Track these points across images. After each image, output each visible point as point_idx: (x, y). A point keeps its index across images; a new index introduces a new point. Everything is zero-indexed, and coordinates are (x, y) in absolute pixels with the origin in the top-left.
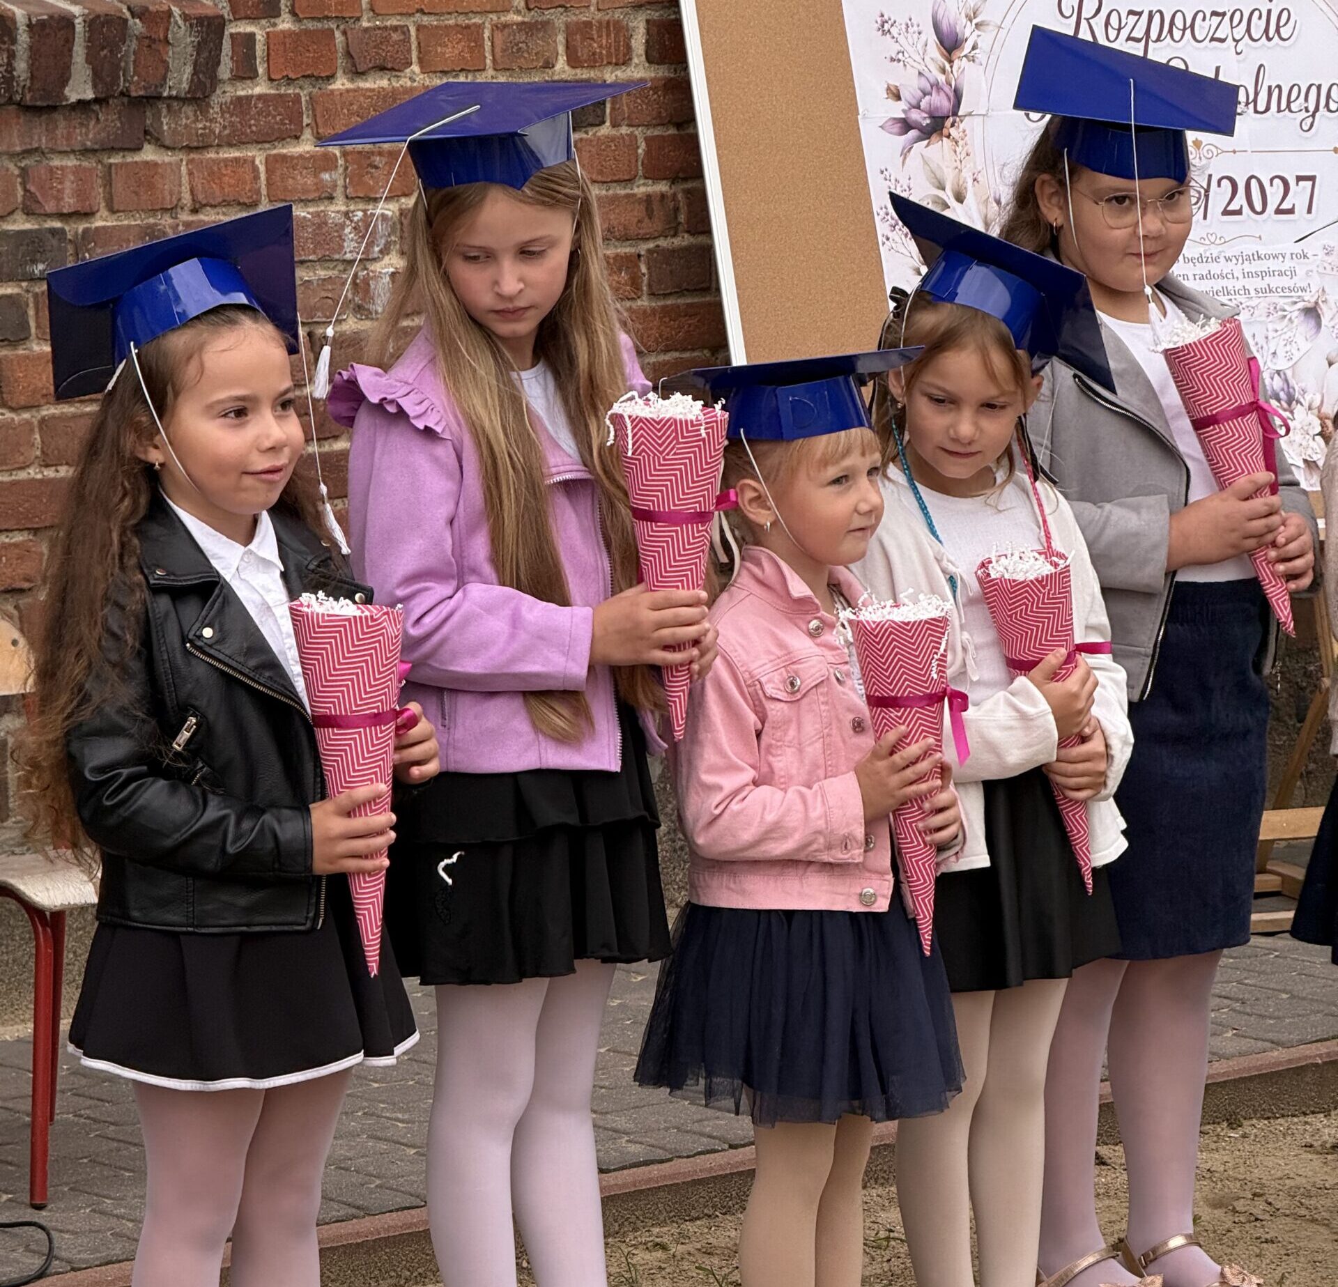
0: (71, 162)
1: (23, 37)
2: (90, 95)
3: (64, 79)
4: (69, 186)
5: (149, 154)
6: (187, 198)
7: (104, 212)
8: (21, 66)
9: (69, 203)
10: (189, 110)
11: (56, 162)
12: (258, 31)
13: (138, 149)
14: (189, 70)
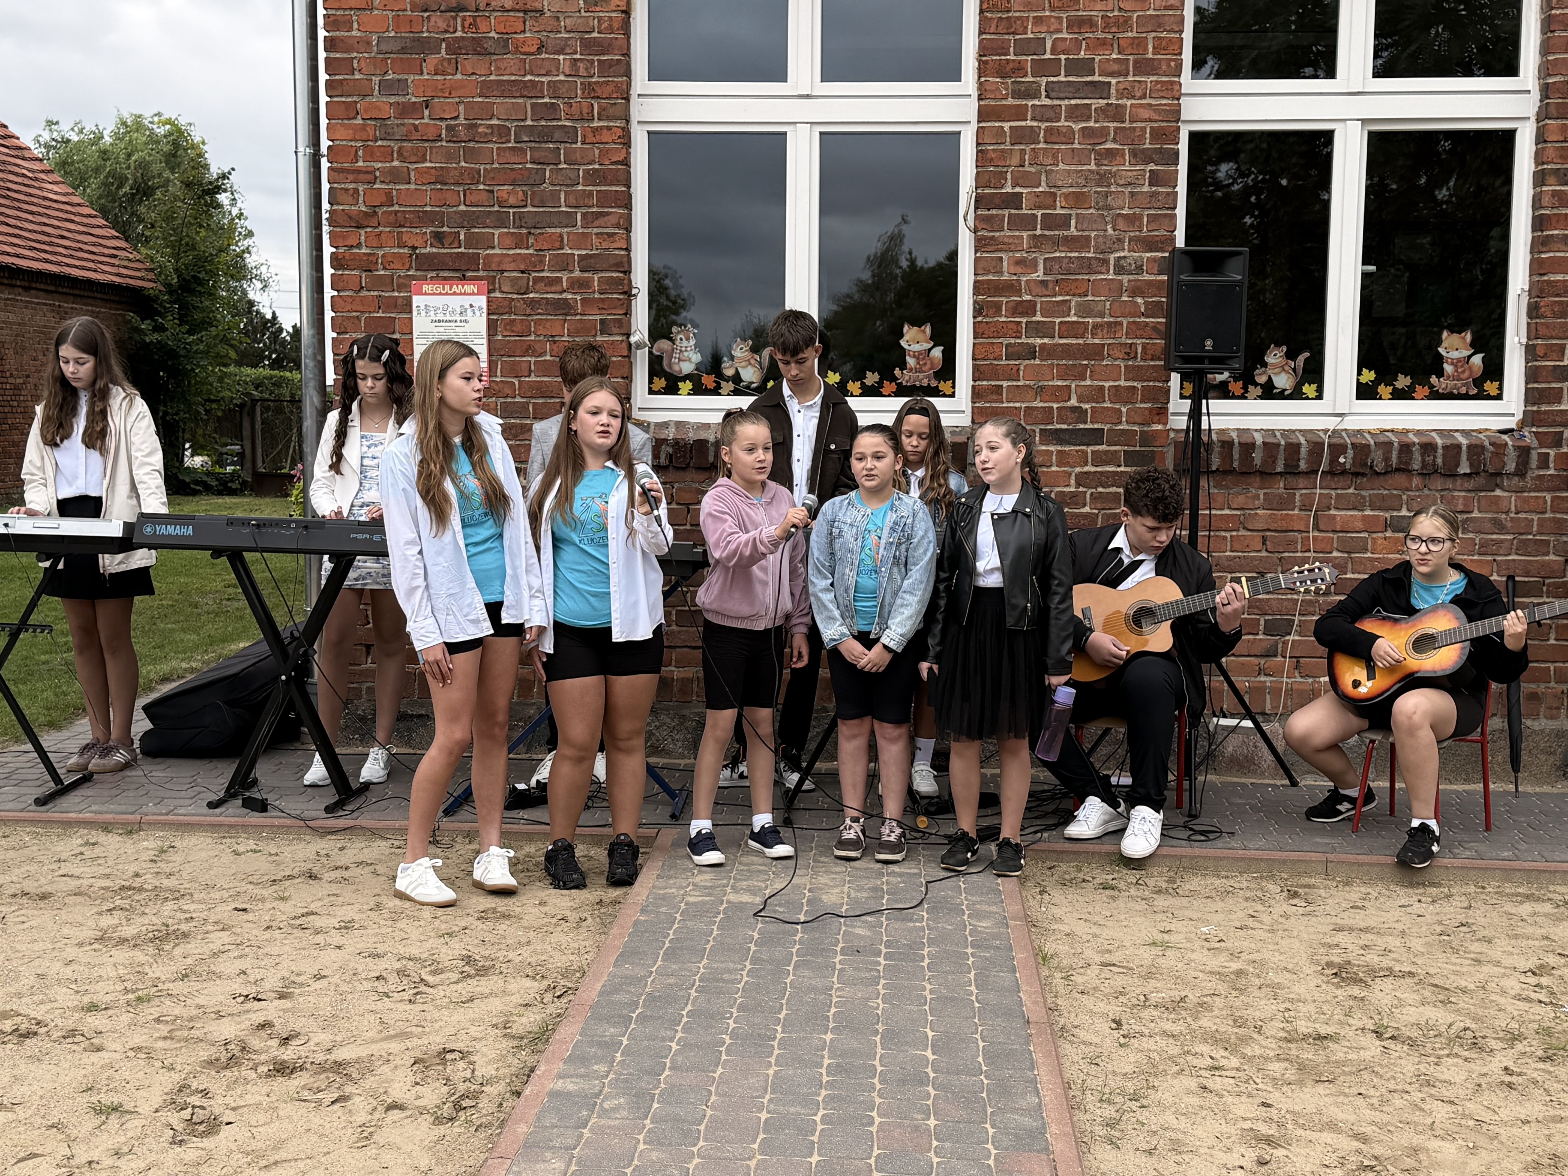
0: (1463, 494)
1: (1440, 451)
2: (1468, 471)
3: (1458, 465)
4: (1461, 501)
5: (1498, 492)
6: (1513, 509)
7: (1476, 511)
8: (1439, 461)
9: (1460, 507)
10: (1516, 479)
11: (1456, 494)
12: (1552, 452)
13: (1493, 491)
14: (1514, 465)
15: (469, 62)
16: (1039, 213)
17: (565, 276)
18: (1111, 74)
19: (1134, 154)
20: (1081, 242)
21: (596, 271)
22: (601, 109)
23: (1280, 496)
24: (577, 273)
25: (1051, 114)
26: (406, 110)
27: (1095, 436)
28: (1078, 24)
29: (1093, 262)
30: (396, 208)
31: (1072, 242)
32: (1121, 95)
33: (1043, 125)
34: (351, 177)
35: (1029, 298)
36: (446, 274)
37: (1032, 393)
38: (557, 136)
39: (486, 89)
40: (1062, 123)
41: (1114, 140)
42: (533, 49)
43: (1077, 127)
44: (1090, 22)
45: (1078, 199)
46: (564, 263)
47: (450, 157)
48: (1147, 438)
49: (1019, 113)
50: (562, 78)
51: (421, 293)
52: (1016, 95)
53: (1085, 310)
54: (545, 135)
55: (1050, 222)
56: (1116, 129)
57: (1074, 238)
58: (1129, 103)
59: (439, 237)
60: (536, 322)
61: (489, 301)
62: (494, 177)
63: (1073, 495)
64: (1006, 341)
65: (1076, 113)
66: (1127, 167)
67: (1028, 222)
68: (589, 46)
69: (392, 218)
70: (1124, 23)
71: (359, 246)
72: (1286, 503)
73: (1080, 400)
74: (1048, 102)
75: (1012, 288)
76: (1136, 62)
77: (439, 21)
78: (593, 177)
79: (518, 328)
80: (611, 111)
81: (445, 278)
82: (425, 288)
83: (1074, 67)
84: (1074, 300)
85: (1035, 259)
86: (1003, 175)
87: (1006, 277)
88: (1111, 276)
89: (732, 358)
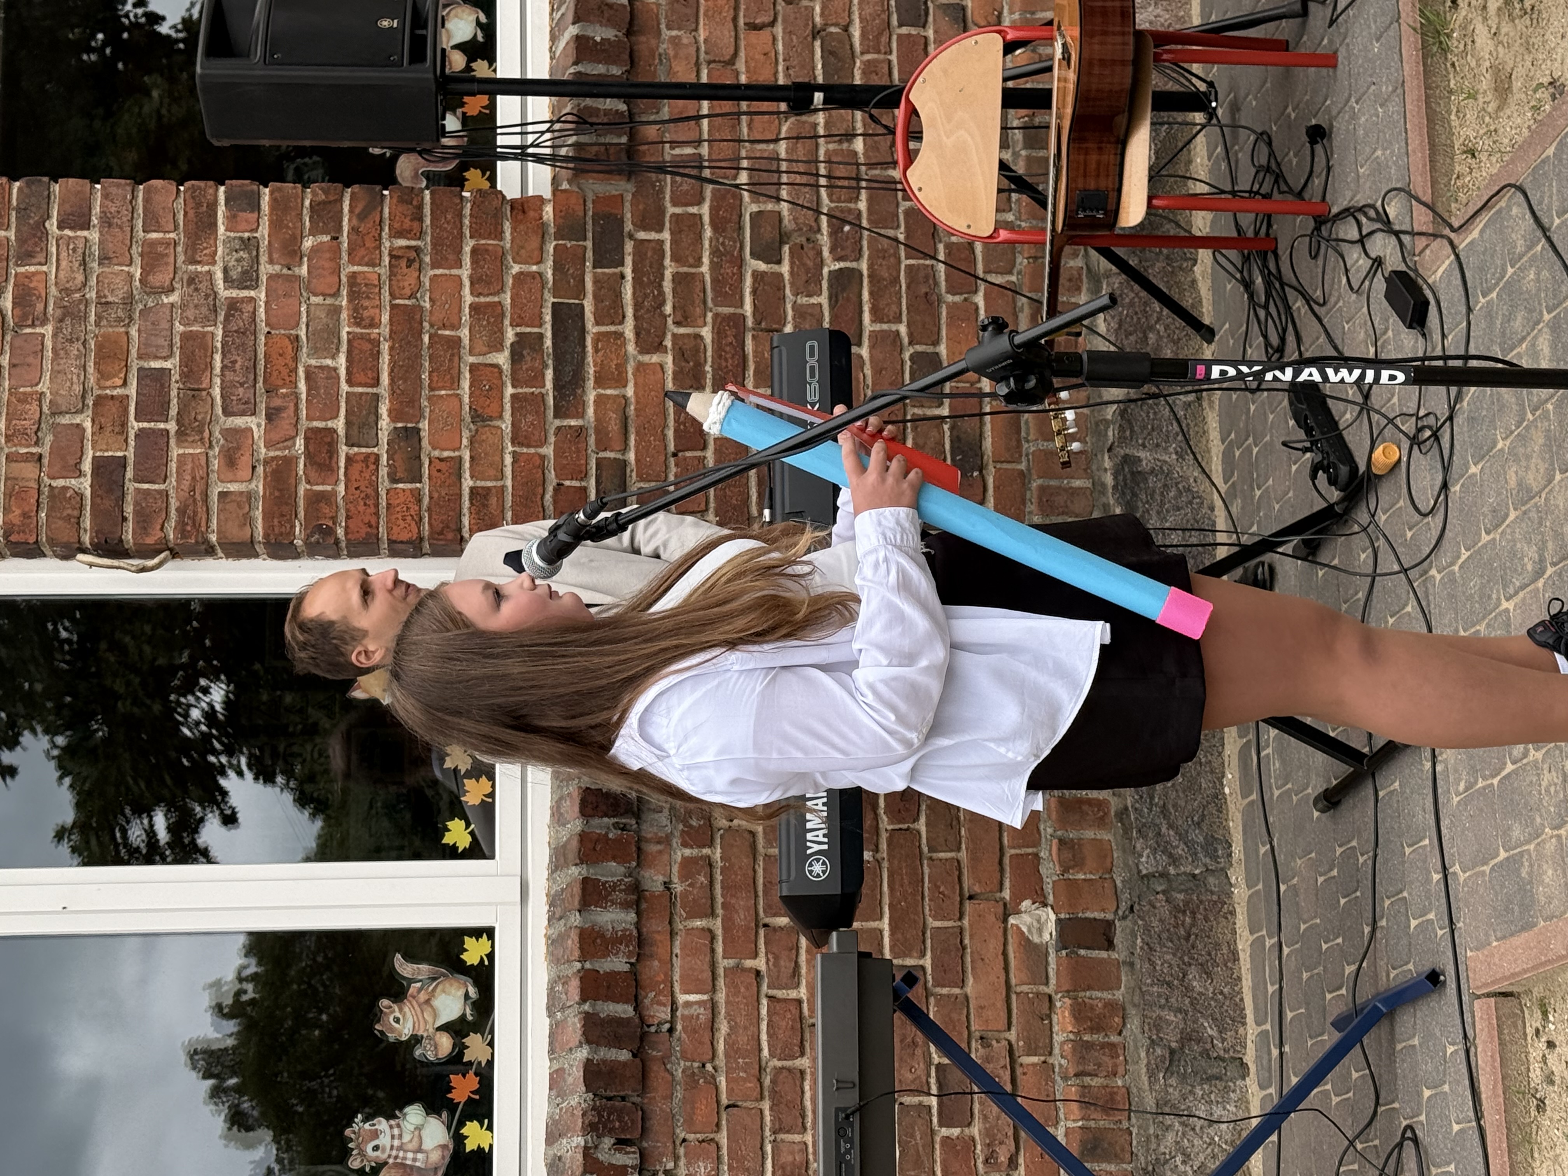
19: (25, 257)
27: (567, 319)
29: (233, 327)
35: (299, 444)
37: (486, 434)
45: (111, 356)
48: (570, 227)
63: (680, 355)
64: (384, 484)
66: (52, 270)
67: (152, 445)
73: (498, 346)
75: (280, 474)
84: (306, 360)
85: (226, 432)
86: (57, 495)
87: (259, 486)
88: (261, 295)
89: (416, 1040)
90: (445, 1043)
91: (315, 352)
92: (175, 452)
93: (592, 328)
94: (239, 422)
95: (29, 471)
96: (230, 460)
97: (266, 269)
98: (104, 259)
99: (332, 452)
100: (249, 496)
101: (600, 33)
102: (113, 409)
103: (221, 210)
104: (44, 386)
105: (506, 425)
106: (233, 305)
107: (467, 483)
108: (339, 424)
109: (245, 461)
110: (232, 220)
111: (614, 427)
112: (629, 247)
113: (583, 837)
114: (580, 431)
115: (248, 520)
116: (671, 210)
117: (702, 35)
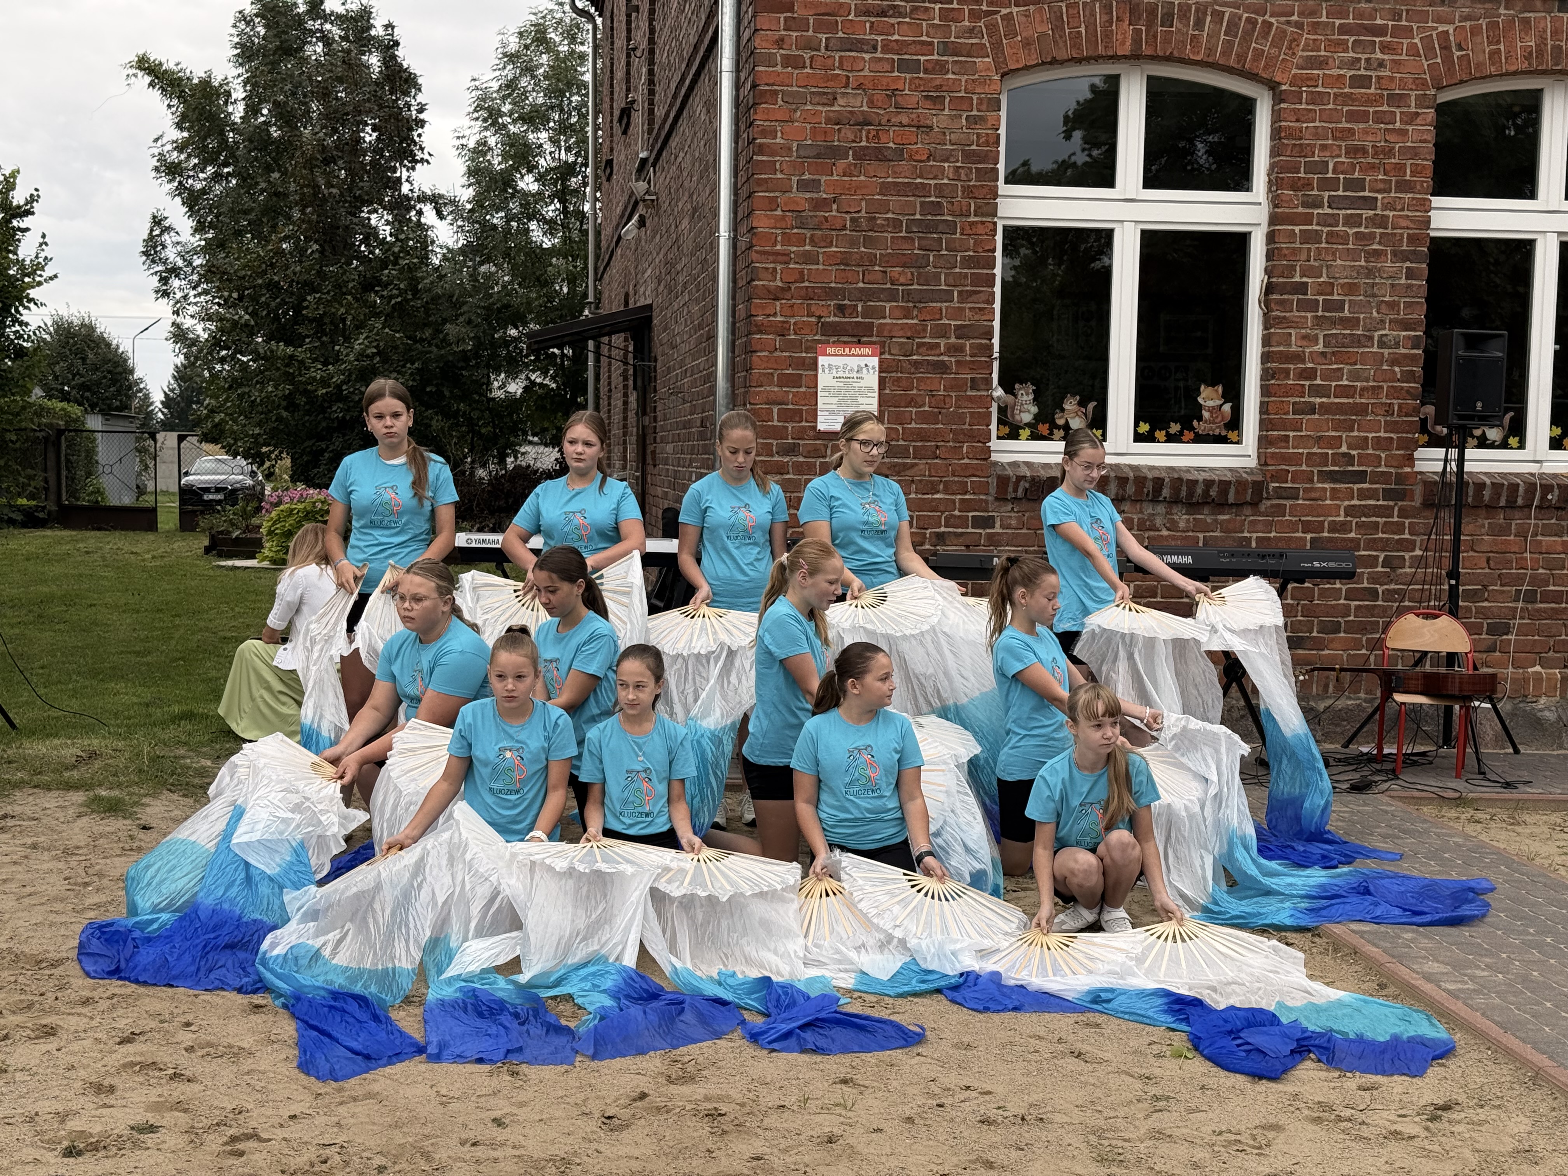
15: (873, 167)
16: (1321, 298)
17: (942, 342)
18: (1378, 191)
19: (1395, 254)
20: (1352, 323)
21: (968, 338)
22: (978, 208)
23: (1501, 526)
24: (953, 340)
25: (1330, 221)
26: (820, 205)
27: (1360, 477)
28: (1355, 151)
29: (1362, 339)
30: (806, 284)
31: (1345, 322)
32: (1385, 207)
33: (1326, 229)
34: (771, 258)
35: (1310, 365)
36: (846, 339)
37: (1311, 442)
38: (941, 228)
39: (885, 188)
40: (1340, 228)
41: (1380, 243)
42: (924, 158)
43: (1351, 231)
44: (1363, 151)
45: (1351, 289)
46: (942, 332)
47: (853, 243)
48: (1401, 479)
49: (1307, 219)
50: (946, 181)
51: (825, 354)
52: (1305, 205)
53: (1355, 376)
54: (928, 227)
55: (1330, 306)
56: (1381, 234)
57: (1347, 319)
58: (1391, 214)
59: (841, 309)
60: (918, 379)
61: (880, 362)
62: (888, 261)
63: (1343, 524)
64: (1292, 400)
65: (1351, 221)
66: (1389, 264)
67: (1313, 306)
68: (969, 156)
69: (803, 293)
70: (1389, 153)
71: (775, 314)
72: (1505, 530)
73: (1350, 447)
74: (1329, 211)
75: (1298, 357)
76: (1397, 182)
77: (848, 133)
78: (968, 262)
79: (904, 384)
80: (985, 209)
81: (845, 343)
82: (829, 350)
83: (1350, 184)
84: (1346, 368)
85: (1317, 335)
86: (1293, 268)
87: (1294, 348)
88: (1375, 349)
89: (1063, 410)
90: (1061, 422)
91: (1350, 371)
92: (1309, 315)
93: (1356, 487)
94: (1321, 341)
95: (1304, 257)
96: (1305, 337)
97: (1386, 352)
98: (1392, 285)
99: (1306, 379)
100: (1290, 345)
101: (1487, 493)
102: (1329, 290)
103: (1412, 333)
104: (1339, 262)
105: (1315, 450)
106: (1371, 338)
107: (1291, 434)
108: (1318, 382)
109: (1305, 343)
110: (1409, 337)
111: (1313, 495)
112: (1391, 503)
113: (1145, 478)
114: (1312, 481)
115: (1279, 344)
116: (1407, 522)
117: (1486, 538)
